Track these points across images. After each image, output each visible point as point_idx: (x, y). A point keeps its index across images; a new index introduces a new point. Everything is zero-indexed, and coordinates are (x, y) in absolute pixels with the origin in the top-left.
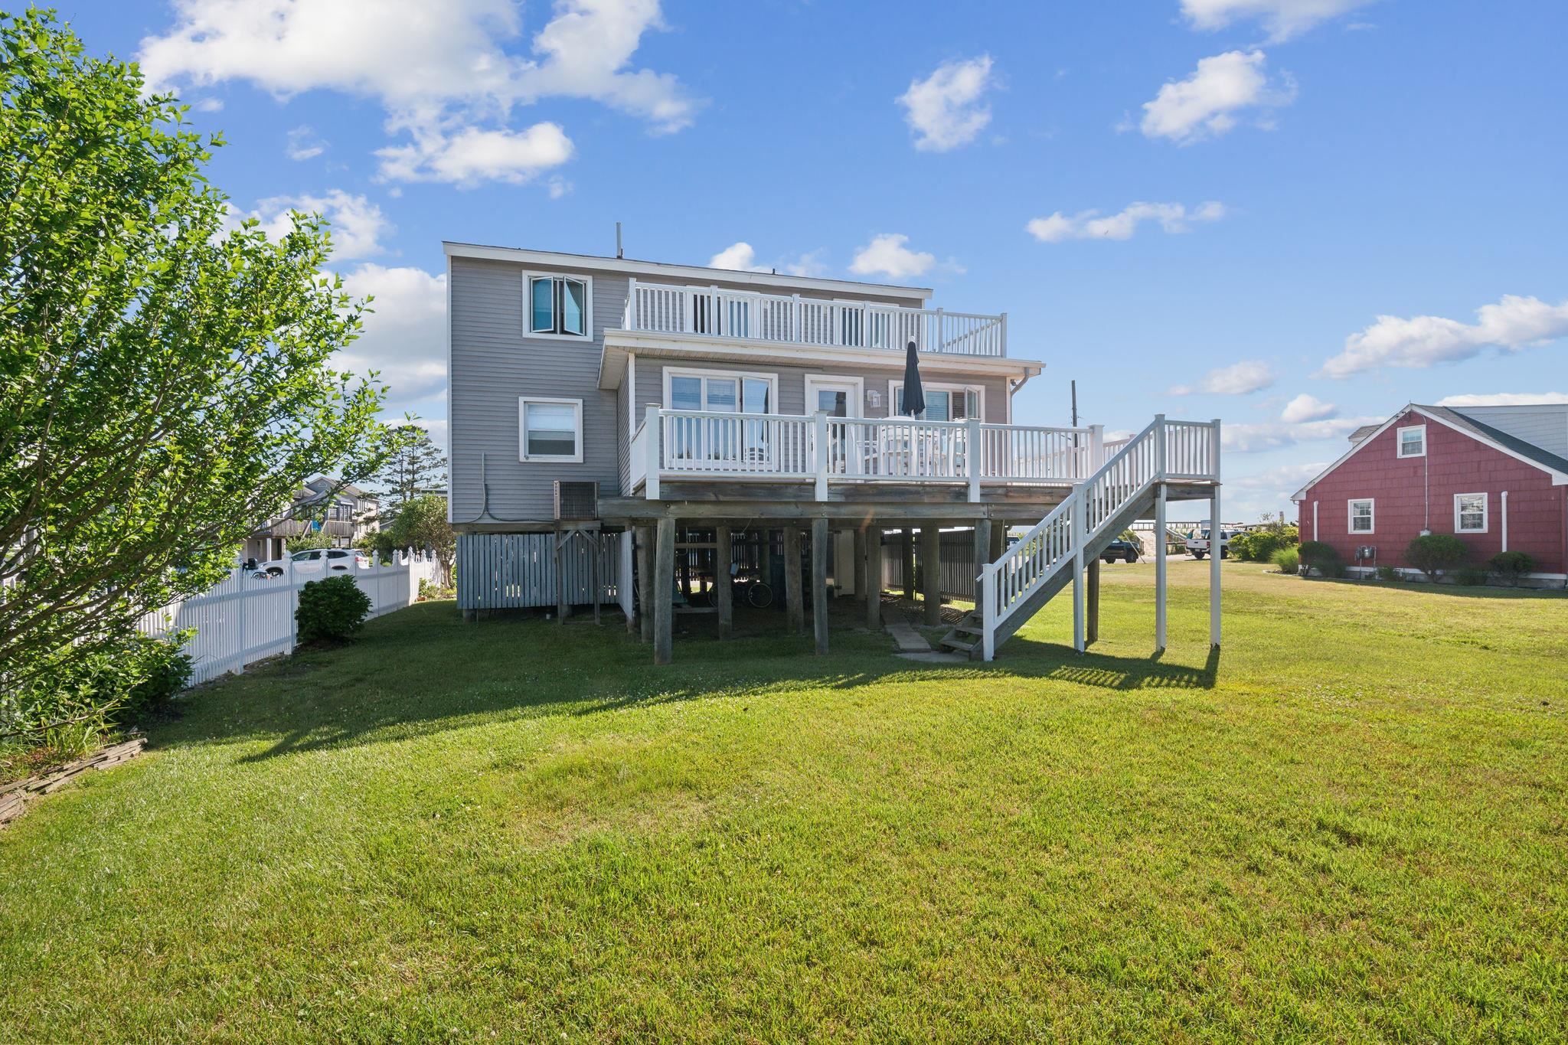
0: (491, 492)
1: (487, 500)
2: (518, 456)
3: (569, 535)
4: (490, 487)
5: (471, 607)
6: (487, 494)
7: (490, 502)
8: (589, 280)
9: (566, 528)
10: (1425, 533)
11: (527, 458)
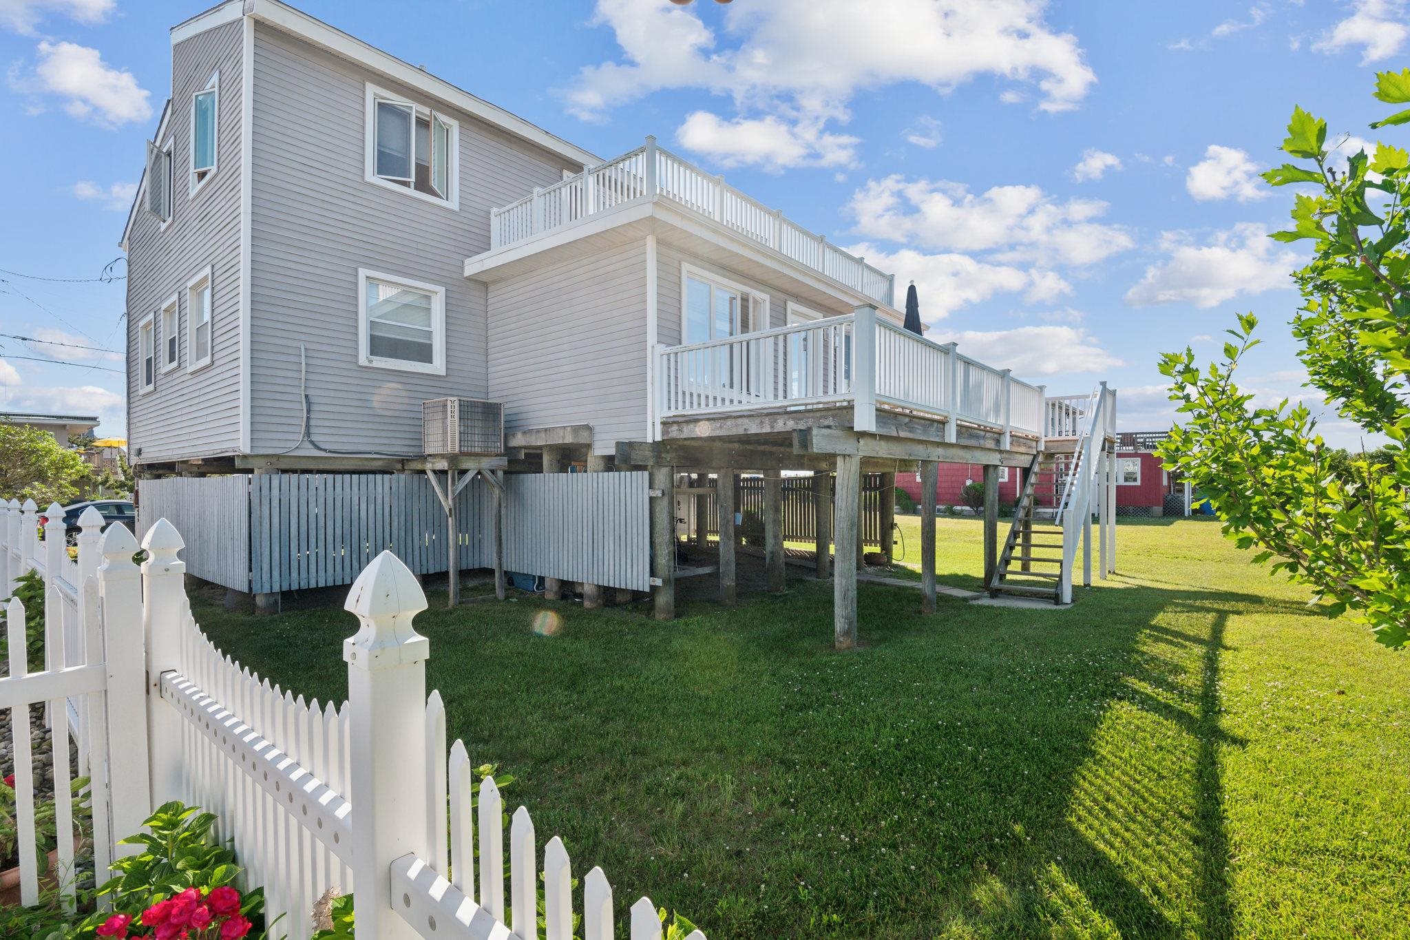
0: (314, 408)
1: (308, 418)
2: (356, 356)
3: (468, 477)
4: (312, 400)
5: (276, 589)
6: (309, 411)
7: (312, 423)
8: (454, 125)
9: (464, 466)
10: (969, 483)
11: (370, 361)
